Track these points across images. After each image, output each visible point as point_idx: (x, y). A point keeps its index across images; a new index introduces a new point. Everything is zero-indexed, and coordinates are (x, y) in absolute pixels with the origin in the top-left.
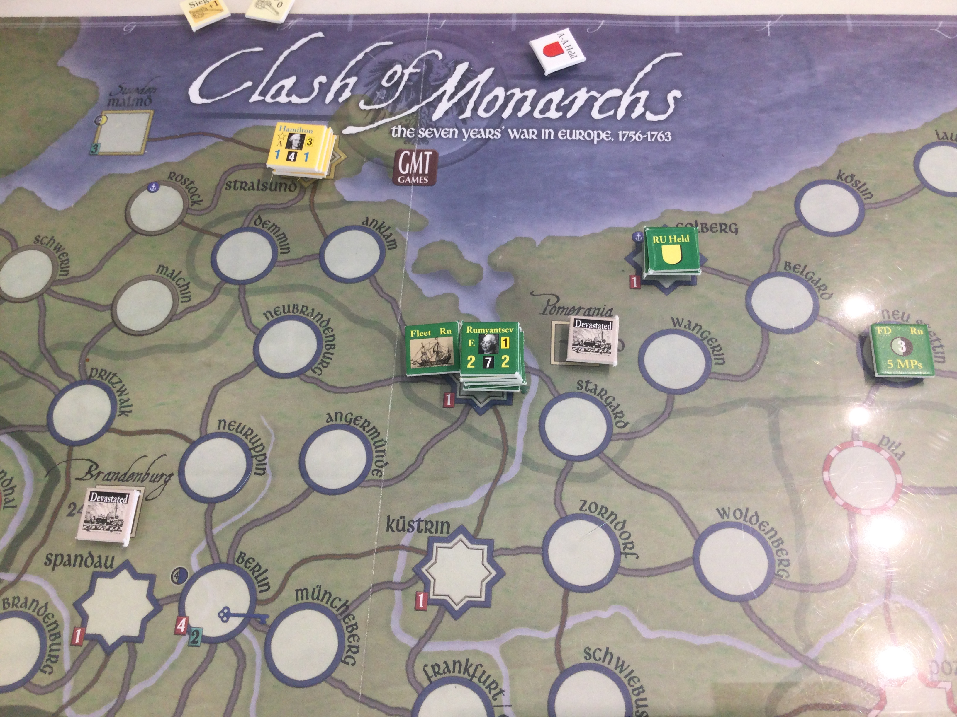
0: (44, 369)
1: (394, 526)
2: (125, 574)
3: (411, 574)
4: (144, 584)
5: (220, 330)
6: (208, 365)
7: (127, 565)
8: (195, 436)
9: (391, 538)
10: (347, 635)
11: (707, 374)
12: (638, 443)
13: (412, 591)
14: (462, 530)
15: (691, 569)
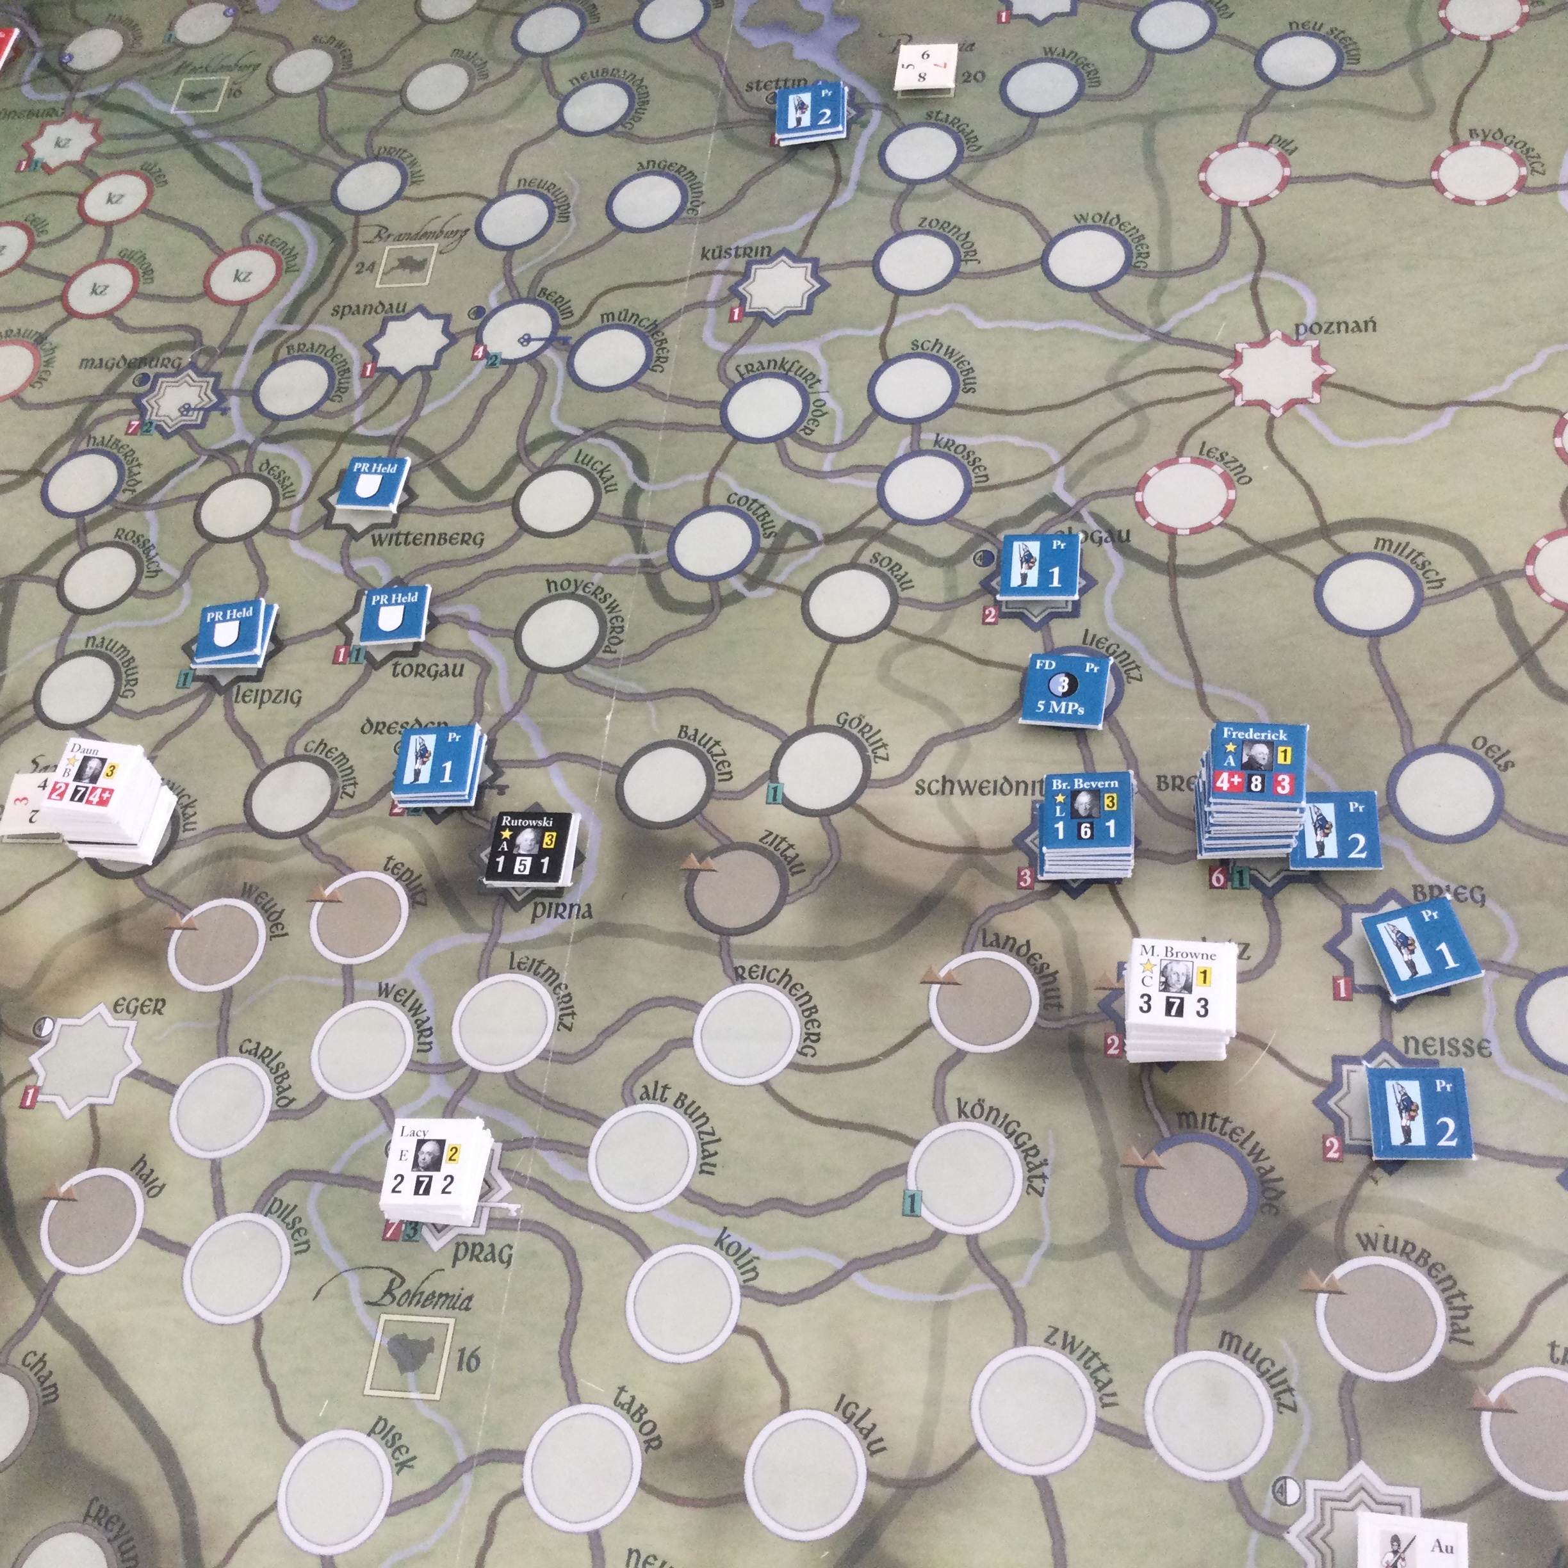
0: (327, 152)
1: (709, 255)
2: (418, 316)
3: (726, 293)
4: (439, 323)
5: (519, 102)
6: (508, 132)
7: (421, 309)
8: (492, 195)
9: (707, 265)
10: (655, 348)
11: (1079, 96)
12: (992, 163)
13: (727, 307)
14: (784, 251)
15: (1038, 269)
